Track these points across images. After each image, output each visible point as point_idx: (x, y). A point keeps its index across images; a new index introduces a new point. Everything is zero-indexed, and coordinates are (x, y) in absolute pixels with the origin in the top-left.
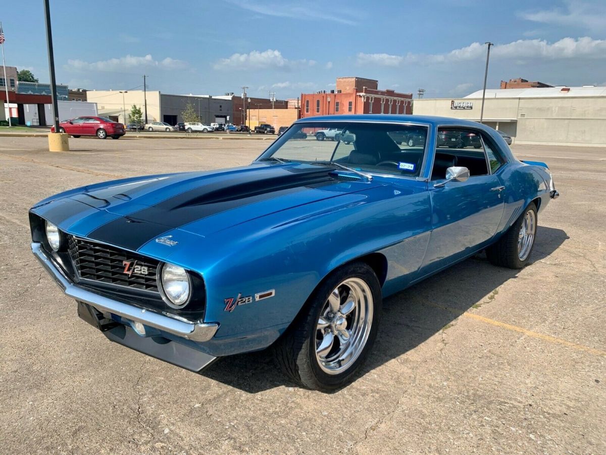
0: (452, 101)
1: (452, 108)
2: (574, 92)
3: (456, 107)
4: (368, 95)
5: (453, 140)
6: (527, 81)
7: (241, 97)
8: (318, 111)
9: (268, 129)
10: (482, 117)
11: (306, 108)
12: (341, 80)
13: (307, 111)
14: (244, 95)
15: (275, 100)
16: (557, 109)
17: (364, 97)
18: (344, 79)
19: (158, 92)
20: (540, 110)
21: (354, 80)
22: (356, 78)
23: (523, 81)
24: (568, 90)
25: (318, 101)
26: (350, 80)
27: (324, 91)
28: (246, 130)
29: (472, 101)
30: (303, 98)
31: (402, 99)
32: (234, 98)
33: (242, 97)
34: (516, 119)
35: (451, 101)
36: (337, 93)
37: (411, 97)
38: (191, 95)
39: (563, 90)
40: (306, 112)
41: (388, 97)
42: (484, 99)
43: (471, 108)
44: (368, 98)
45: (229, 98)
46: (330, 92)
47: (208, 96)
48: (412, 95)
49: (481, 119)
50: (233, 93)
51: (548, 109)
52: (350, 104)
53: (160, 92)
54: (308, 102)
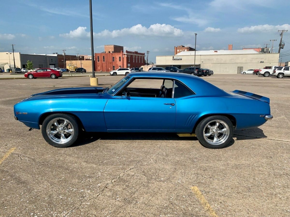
0: (173, 57)
1: (173, 59)
2: (219, 52)
3: (175, 59)
4: (128, 54)
5: (200, 73)
6: (184, 47)
7: (62, 55)
8: (104, 61)
9: (83, 70)
10: (195, 63)
11: (98, 59)
12: (106, 46)
13: (98, 61)
14: (64, 54)
15: (79, 56)
16: (215, 59)
17: (126, 55)
18: (108, 46)
19: (19, 53)
20: (209, 60)
21: (113, 46)
22: (114, 45)
23: (183, 47)
24: (217, 51)
25: (104, 57)
26: (111, 46)
27: (105, 52)
30: (96, 55)
31: (141, 55)
32: (58, 55)
34: (200, 63)
36: (112, 53)
37: (144, 54)
38: (35, 54)
39: (215, 51)
40: (98, 62)
41: (136, 55)
42: (195, 55)
43: (181, 59)
44: (128, 55)
45: (56, 55)
46: (108, 53)
47: (45, 55)
48: (144, 53)
50: (57, 53)
51: (212, 59)
52: (120, 58)
54: (98, 57)
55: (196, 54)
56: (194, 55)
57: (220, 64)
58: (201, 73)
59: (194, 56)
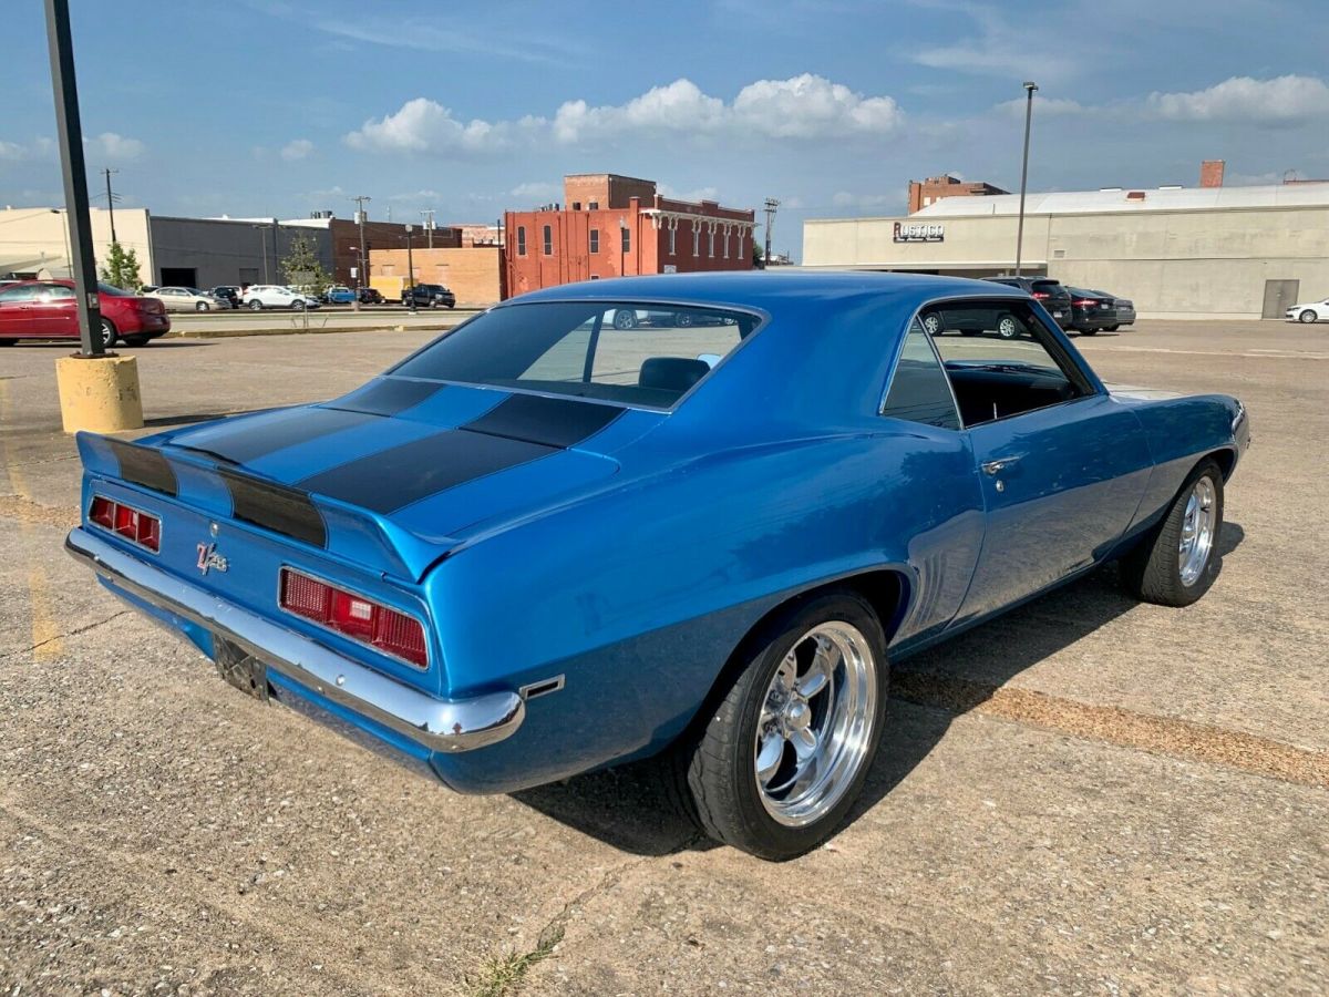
0: (896, 224)
1: (895, 238)
2: (1156, 199)
3: (906, 238)
4: (666, 213)
6: (959, 182)
7: (353, 222)
8: (548, 252)
9: (439, 296)
10: (1019, 259)
11: (517, 244)
12: (574, 180)
13: (522, 252)
14: (361, 217)
15: (434, 227)
16: (1135, 238)
17: (657, 217)
18: (583, 180)
19: (143, 212)
20: (1097, 240)
21: (604, 180)
22: (610, 176)
23: (952, 181)
24: (1142, 196)
25: (547, 229)
26: (596, 180)
27: (557, 206)
28: (372, 298)
29: (942, 223)
30: (510, 222)
31: (736, 222)
32: (334, 223)
33: (357, 222)
34: (1044, 262)
35: (891, 226)
36: (588, 208)
37: (751, 216)
38: (225, 218)
39: (1131, 196)
40: (517, 255)
41: (706, 218)
42: (1022, 216)
43: (941, 238)
44: (665, 220)
45: (324, 223)
46: (571, 209)
47: (271, 221)
48: (753, 213)
49: (1018, 264)
50: (330, 213)
51: (1115, 239)
52: (625, 233)
53: (147, 211)
54: (521, 230)
55: (1025, 212)
56: (1019, 212)
57: (1157, 266)
58: (1063, 312)
59: (1018, 220)
